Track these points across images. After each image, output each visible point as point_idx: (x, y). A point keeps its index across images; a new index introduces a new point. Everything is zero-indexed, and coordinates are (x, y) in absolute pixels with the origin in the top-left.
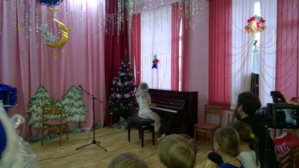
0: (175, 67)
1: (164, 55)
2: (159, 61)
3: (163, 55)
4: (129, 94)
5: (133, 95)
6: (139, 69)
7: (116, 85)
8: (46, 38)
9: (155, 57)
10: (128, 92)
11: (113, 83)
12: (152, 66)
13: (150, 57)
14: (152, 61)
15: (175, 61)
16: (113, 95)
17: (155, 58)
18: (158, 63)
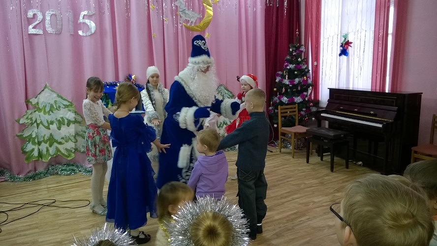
0: (381, 52)
1: (361, 33)
2: (351, 43)
3: (359, 33)
4: (301, 97)
5: (307, 99)
6: (316, 58)
7: (281, 83)
8: (184, 17)
9: (345, 37)
10: (299, 93)
11: (277, 80)
12: (339, 52)
13: (336, 38)
14: (339, 45)
15: (381, 42)
16: (276, 99)
18: (350, 47)
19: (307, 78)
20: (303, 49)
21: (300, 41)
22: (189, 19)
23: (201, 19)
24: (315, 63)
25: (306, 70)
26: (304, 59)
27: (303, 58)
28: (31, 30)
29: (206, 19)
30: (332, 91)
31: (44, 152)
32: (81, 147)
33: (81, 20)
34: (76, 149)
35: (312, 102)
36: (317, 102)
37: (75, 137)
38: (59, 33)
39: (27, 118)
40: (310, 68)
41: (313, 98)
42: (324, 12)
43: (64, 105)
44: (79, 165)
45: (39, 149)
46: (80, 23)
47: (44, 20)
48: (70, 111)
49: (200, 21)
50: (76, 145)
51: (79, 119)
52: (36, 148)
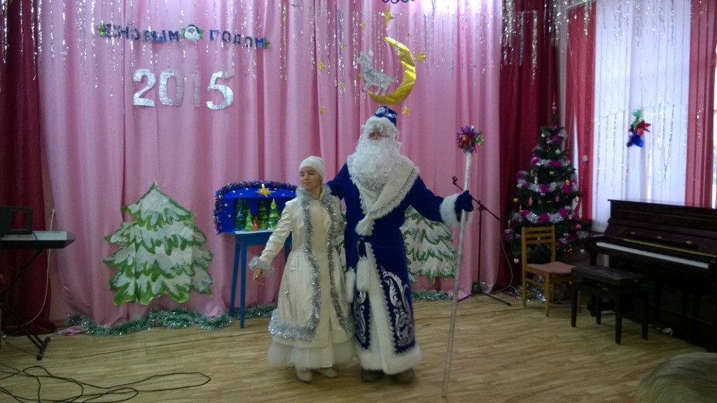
0: (701, 140)
1: (664, 108)
2: (648, 125)
3: (662, 109)
4: (561, 213)
5: (570, 217)
6: (587, 148)
7: (527, 189)
8: (370, 82)
9: (638, 115)
10: (557, 207)
11: (520, 185)
12: (627, 140)
13: (620, 116)
14: (627, 128)
15: (700, 124)
16: (516, 215)
17: (638, 118)
18: (645, 132)
19: (571, 182)
20: (563, 134)
21: (558, 121)
22: (378, 85)
23: (396, 86)
24: (585, 158)
25: (569, 169)
26: (566, 151)
27: (563, 149)
28: (138, 100)
29: (404, 86)
30: (616, 205)
31: (144, 289)
32: (200, 284)
33: (212, 85)
34: (192, 287)
35: (580, 222)
36: (588, 223)
37: (191, 267)
38: (178, 105)
39: (122, 235)
40: (576, 166)
41: (580, 216)
42: (600, 74)
43: (178, 216)
44: (195, 312)
45: (136, 285)
46: (211, 90)
47: (157, 85)
48: (187, 225)
49: (395, 89)
50: (192, 280)
51: (200, 238)
52: (132, 281)
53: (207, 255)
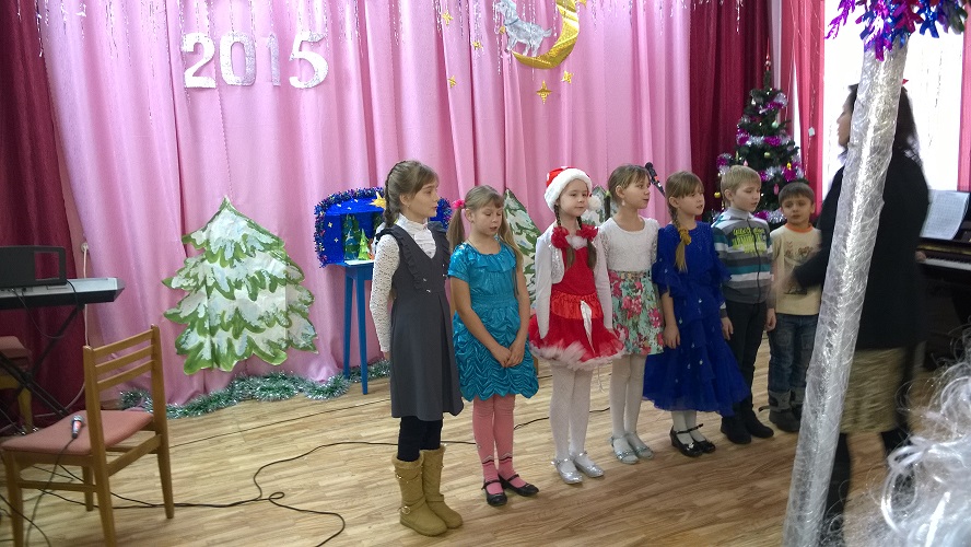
6: (814, 118)
8: (515, 38)
19: (793, 166)
20: (781, 99)
21: (771, 82)
22: (527, 42)
23: (552, 40)
24: (812, 132)
25: (790, 149)
26: (783, 123)
28: (192, 81)
29: (562, 42)
31: (224, 350)
32: (299, 337)
33: (296, 54)
34: (289, 342)
37: (287, 315)
38: (249, 84)
39: (187, 276)
40: (798, 143)
43: (262, 244)
44: (296, 376)
45: (213, 345)
46: (294, 60)
47: (216, 57)
48: (276, 257)
49: (551, 46)
50: (289, 332)
51: (295, 274)
52: (206, 340)
53: (305, 296)
